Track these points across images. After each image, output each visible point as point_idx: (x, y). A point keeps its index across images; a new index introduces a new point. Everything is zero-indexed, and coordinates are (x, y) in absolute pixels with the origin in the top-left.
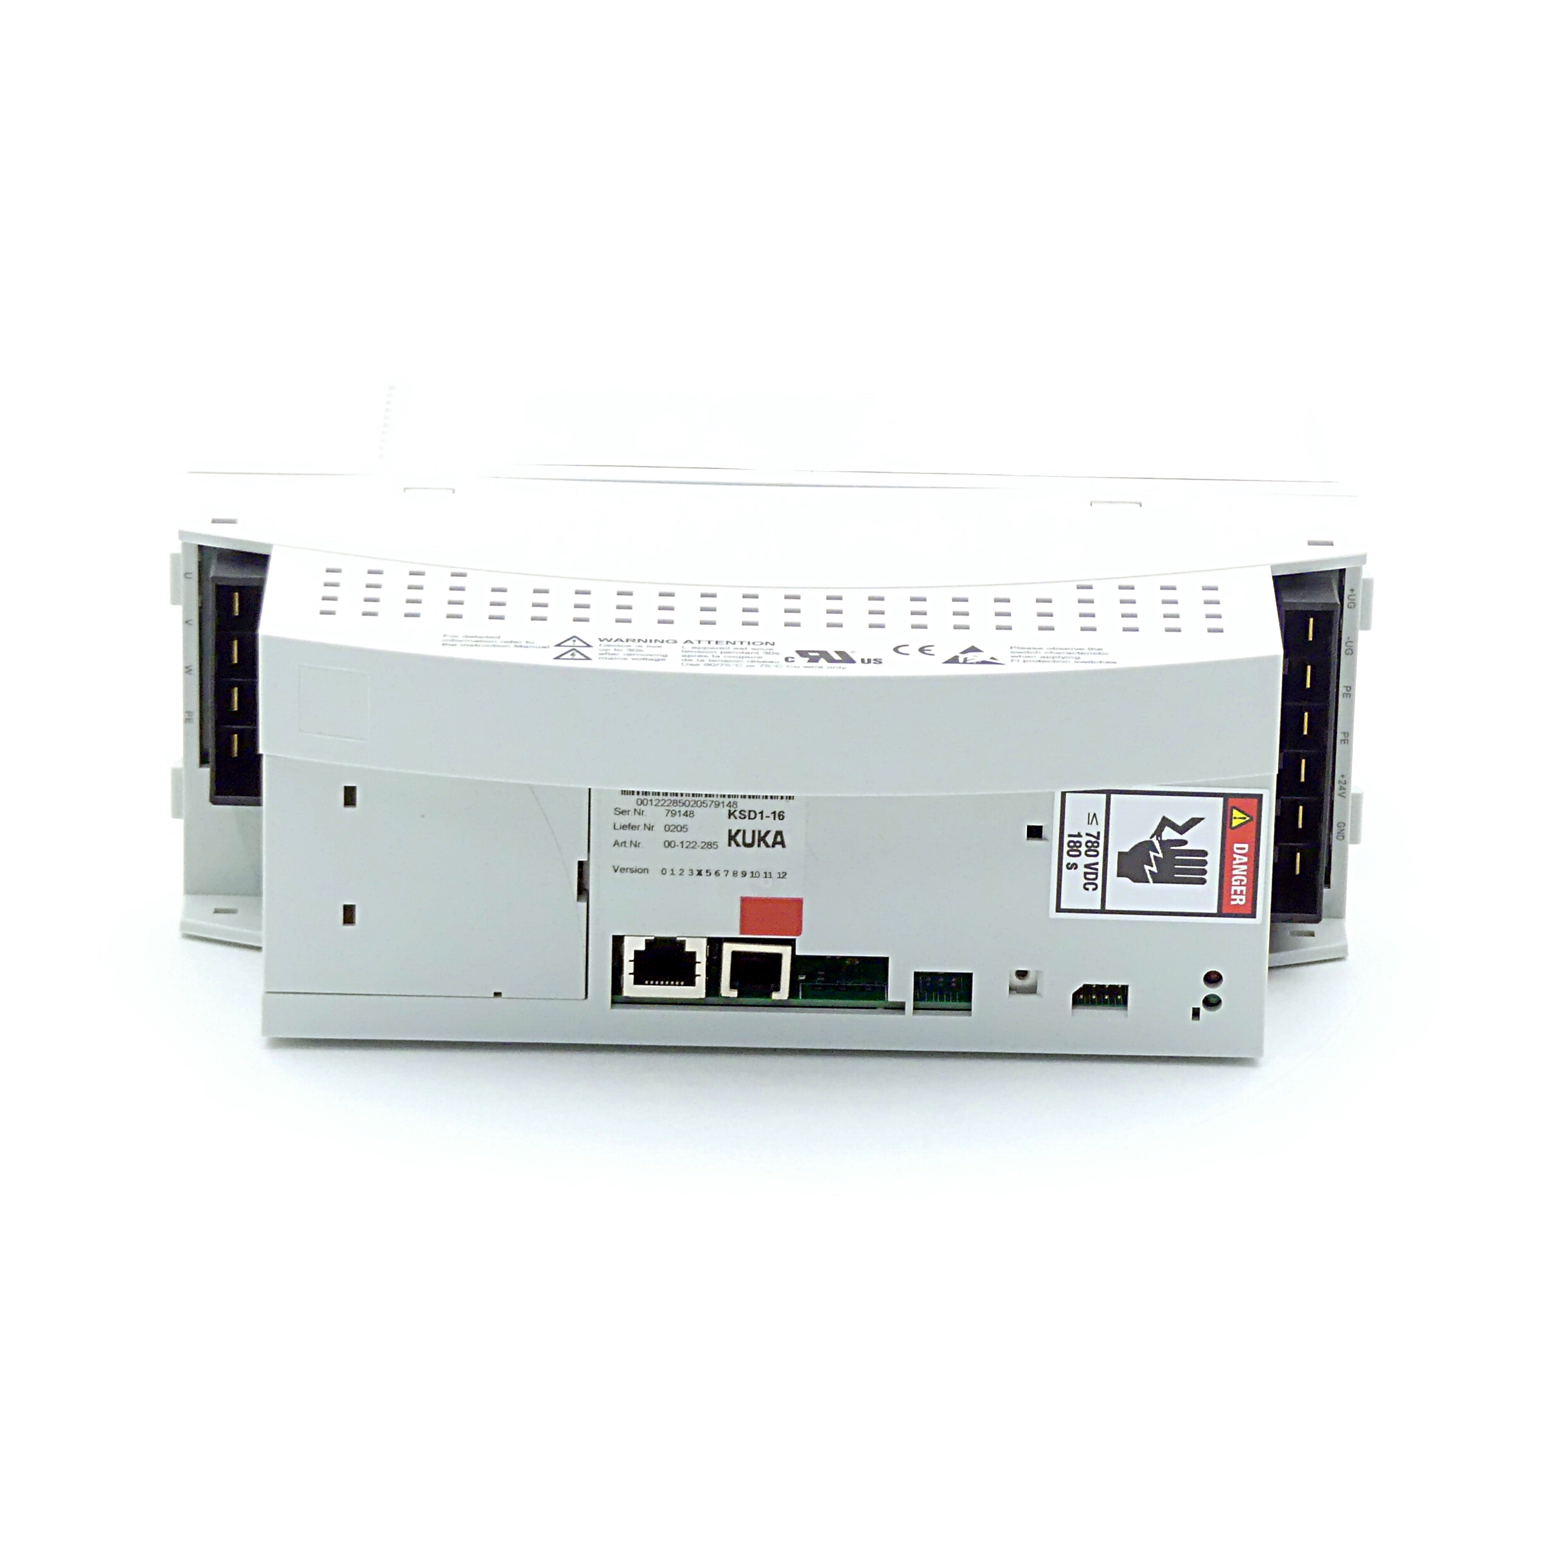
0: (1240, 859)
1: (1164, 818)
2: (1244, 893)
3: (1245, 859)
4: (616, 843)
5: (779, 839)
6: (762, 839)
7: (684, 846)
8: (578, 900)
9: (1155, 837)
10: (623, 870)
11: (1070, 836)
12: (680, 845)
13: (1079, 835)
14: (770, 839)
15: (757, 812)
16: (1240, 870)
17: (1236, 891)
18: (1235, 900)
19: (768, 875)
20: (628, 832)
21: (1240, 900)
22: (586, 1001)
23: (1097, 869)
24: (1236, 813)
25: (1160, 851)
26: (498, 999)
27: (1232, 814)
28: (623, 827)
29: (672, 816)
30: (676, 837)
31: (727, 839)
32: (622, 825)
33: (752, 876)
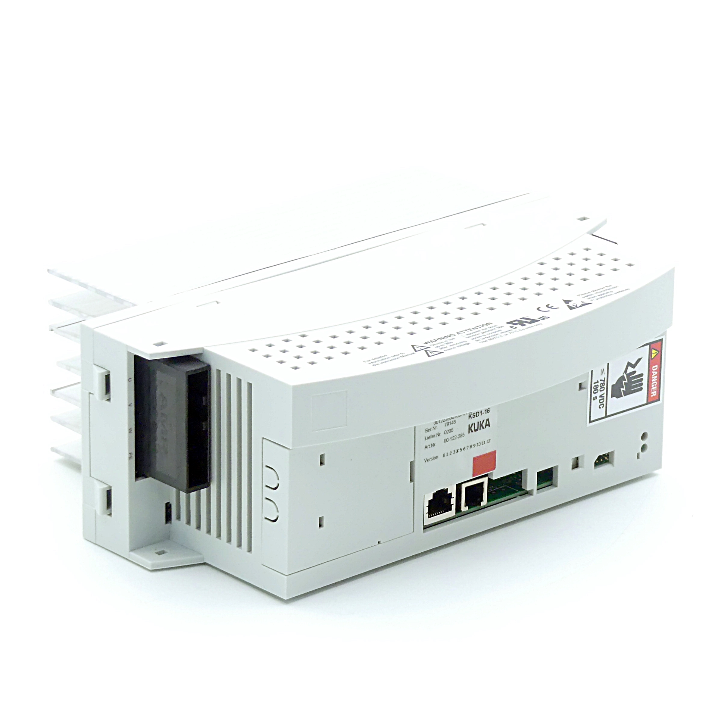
0: (655, 373)
1: (628, 363)
2: (656, 389)
3: (656, 373)
4: (426, 447)
5: (488, 423)
6: (481, 425)
7: (452, 439)
8: (410, 482)
9: (625, 373)
10: (428, 460)
11: (594, 383)
12: (450, 439)
13: (598, 382)
14: (484, 425)
15: (479, 412)
16: (655, 378)
17: (653, 390)
18: (653, 394)
19: (483, 443)
20: (431, 439)
21: (654, 394)
22: (414, 533)
23: (604, 397)
24: (654, 351)
25: (626, 379)
26: (380, 545)
27: (652, 352)
28: (428, 438)
29: (447, 426)
30: (449, 435)
31: (468, 429)
32: (428, 437)
33: (478, 446)
